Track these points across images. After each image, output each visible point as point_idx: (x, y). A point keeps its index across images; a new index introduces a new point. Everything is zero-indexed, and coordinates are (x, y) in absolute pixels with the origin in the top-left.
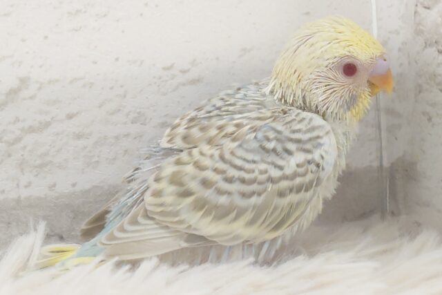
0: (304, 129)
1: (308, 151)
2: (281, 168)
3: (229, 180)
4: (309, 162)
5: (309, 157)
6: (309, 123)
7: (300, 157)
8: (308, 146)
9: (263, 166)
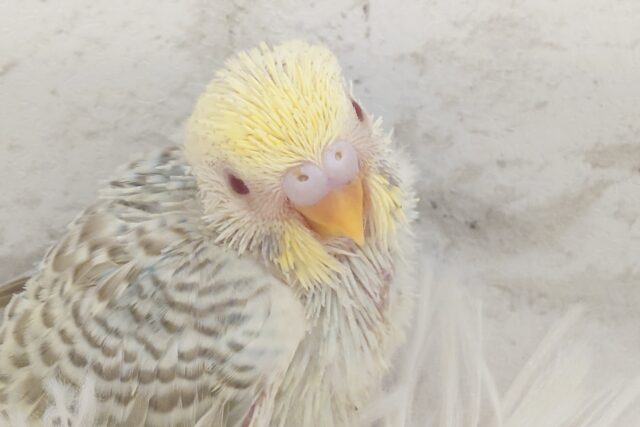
0: (204, 284)
1: (210, 333)
2: (156, 354)
3: (78, 361)
4: (204, 353)
5: (207, 342)
6: (215, 273)
7: (190, 341)
8: (210, 322)
9: (131, 345)
